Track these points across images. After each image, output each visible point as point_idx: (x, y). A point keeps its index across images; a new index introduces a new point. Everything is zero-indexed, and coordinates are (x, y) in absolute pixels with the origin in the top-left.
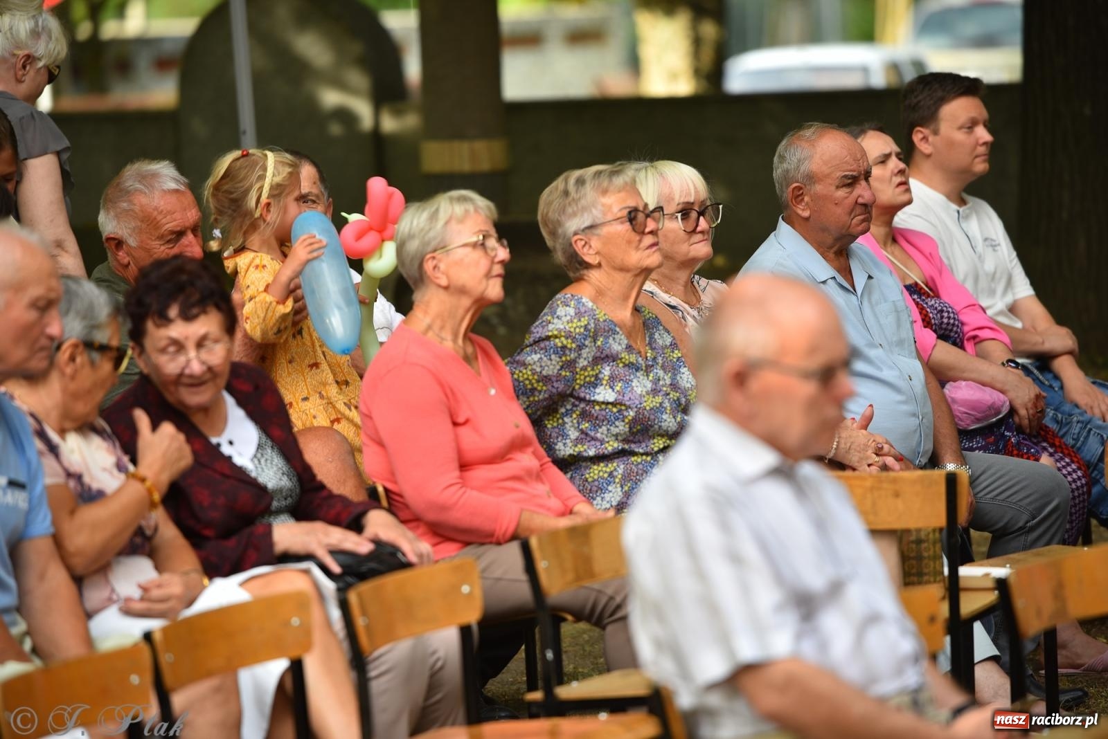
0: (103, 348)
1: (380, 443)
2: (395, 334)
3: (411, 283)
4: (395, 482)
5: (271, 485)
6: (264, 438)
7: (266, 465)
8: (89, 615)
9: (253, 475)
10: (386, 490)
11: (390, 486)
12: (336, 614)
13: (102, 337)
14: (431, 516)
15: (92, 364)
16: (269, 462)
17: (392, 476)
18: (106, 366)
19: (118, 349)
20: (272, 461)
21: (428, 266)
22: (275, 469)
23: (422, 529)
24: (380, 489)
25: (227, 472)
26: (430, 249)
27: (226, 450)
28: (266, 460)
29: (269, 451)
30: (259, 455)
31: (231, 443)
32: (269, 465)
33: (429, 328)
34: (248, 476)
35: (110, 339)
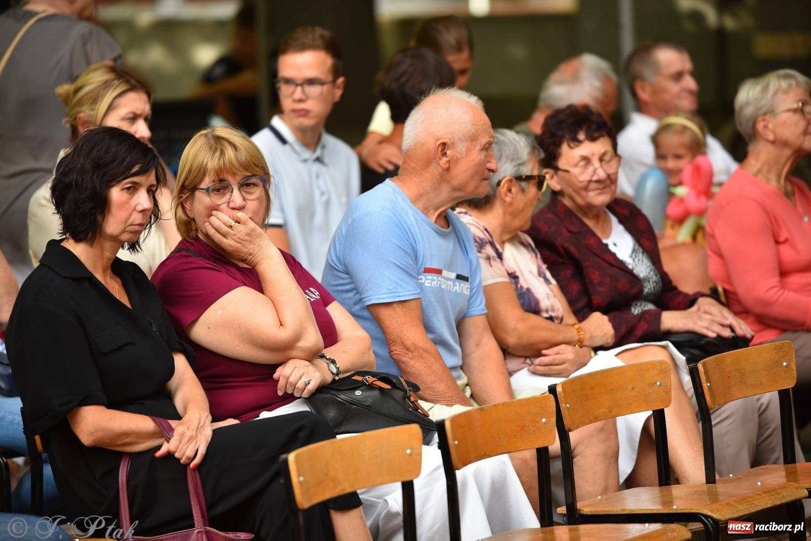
0: (529, 178)
1: (720, 255)
2: (733, 177)
3: (746, 138)
4: (731, 284)
5: (642, 275)
6: (637, 246)
7: (639, 263)
8: (511, 374)
9: (630, 267)
10: (725, 290)
11: (728, 287)
12: (687, 379)
13: (527, 170)
14: (758, 309)
15: (523, 191)
16: (641, 261)
17: (729, 279)
18: (532, 190)
19: (539, 176)
20: (643, 261)
21: (760, 126)
22: (645, 266)
23: (751, 319)
24: (720, 289)
25: (612, 262)
26: (761, 112)
27: (612, 248)
28: (639, 260)
29: (641, 255)
30: (634, 256)
31: (615, 245)
32: (641, 264)
33: (759, 171)
34: (627, 267)
35: (532, 171)
